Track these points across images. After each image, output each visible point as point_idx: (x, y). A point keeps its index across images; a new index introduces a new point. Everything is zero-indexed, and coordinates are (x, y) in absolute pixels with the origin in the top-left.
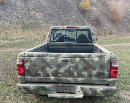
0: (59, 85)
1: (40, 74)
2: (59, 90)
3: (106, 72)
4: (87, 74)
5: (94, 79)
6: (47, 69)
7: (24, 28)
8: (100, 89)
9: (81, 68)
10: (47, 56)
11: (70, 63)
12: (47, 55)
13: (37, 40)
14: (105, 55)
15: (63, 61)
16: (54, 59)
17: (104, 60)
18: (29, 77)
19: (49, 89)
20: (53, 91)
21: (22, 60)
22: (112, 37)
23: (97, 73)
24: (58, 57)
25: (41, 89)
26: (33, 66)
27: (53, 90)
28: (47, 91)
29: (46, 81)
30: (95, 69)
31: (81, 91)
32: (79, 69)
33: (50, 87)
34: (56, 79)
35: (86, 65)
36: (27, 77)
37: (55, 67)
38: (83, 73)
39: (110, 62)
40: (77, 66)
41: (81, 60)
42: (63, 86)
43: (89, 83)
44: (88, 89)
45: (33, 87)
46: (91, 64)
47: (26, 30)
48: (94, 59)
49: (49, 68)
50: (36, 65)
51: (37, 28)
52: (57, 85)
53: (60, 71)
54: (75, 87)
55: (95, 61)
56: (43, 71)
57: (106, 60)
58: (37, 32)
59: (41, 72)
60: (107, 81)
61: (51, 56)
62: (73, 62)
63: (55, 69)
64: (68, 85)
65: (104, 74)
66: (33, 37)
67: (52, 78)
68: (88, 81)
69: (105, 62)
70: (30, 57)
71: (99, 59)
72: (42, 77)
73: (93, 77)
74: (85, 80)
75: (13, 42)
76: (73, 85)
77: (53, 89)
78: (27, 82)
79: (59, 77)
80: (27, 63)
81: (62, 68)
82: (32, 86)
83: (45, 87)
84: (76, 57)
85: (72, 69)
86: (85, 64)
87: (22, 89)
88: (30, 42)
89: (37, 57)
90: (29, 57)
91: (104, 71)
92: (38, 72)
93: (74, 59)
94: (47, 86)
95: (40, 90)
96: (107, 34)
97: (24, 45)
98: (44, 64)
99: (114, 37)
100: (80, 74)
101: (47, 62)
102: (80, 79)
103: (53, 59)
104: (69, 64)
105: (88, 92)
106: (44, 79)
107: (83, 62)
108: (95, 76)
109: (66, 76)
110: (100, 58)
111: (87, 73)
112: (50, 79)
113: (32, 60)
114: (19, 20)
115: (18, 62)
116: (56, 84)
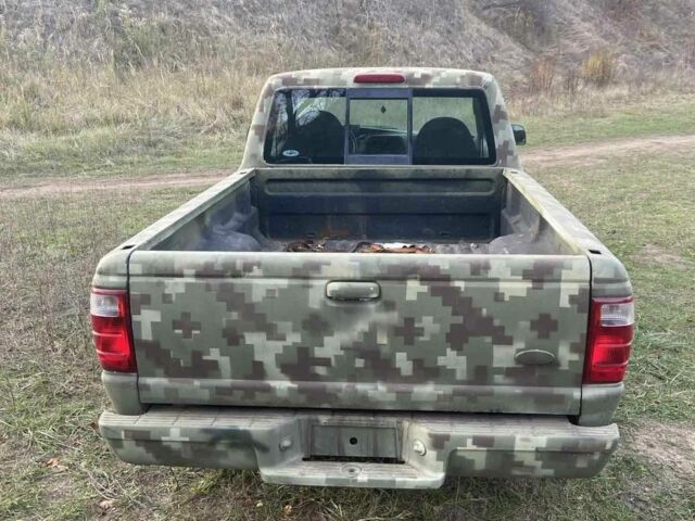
0: (318, 421)
1: (214, 365)
2: (317, 445)
3: (567, 356)
4: (464, 366)
5: (504, 389)
6: (254, 339)
7: (125, 61)
8: (530, 439)
9: (433, 336)
10: (250, 270)
11: (372, 306)
12: (248, 267)
13: (196, 125)
14: (561, 266)
15: (337, 298)
16: (290, 286)
17: (559, 291)
18: (157, 383)
19: (267, 443)
20: (288, 452)
21: (118, 295)
22: (608, 100)
23: (518, 360)
24: (307, 278)
25: (227, 442)
26: (176, 325)
27: (286, 448)
28: (257, 452)
29: (249, 402)
30: (509, 341)
31: (432, 454)
32: (421, 339)
33: (271, 433)
34: (301, 391)
35: (460, 320)
36: (150, 381)
37: (295, 330)
38: (441, 361)
39: (591, 301)
40: (409, 321)
41: (434, 292)
42: (340, 426)
43: (473, 408)
44: (470, 441)
45: (184, 432)
46: (484, 311)
47: (133, 71)
48: (503, 286)
49: (263, 336)
50: (193, 319)
51: (198, 53)
52: (309, 421)
53: (319, 352)
54: (401, 431)
55: (507, 298)
56: (234, 348)
57: (568, 289)
58: (193, 78)
59: (222, 354)
60: (571, 397)
61: (271, 272)
62: (389, 306)
63: (294, 339)
64: (364, 420)
65: (553, 363)
66: (173, 113)
67: (282, 385)
68: (472, 397)
69: (564, 302)
70: (157, 275)
71: (530, 285)
72: (227, 382)
73: (498, 378)
74: (456, 393)
75: (70, 142)
76: (392, 421)
77: (286, 443)
78: (148, 407)
79: (316, 377)
80: (143, 311)
81: (331, 334)
82: (176, 428)
83: (246, 434)
84: (402, 274)
85: (382, 339)
86: (455, 313)
87: (125, 443)
88: (160, 141)
89: (198, 275)
90: (155, 280)
91: (556, 352)
92: (205, 358)
93: (396, 285)
94: (257, 426)
95: (220, 447)
96: (581, 82)
97: (127, 159)
98: (235, 315)
99: (619, 98)
100: (426, 364)
101: (252, 306)
102: (427, 391)
103: (282, 291)
104: (368, 311)
105: (468, 456)
106: (241, 393)
107: (445, 304)
108: (509, 372)
109: (354, 376)
110: (534, 281)
111: (463, 359)
112: (269, 390)
113: (170, 295)
114: (93, 14)
115: (99, 304)
116: (303, 417)
